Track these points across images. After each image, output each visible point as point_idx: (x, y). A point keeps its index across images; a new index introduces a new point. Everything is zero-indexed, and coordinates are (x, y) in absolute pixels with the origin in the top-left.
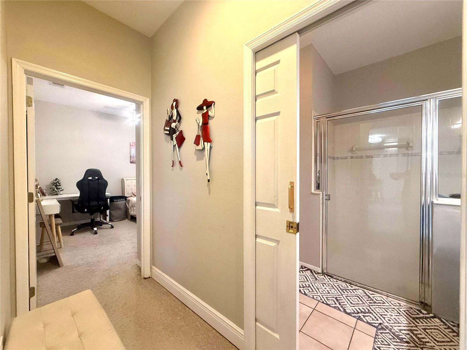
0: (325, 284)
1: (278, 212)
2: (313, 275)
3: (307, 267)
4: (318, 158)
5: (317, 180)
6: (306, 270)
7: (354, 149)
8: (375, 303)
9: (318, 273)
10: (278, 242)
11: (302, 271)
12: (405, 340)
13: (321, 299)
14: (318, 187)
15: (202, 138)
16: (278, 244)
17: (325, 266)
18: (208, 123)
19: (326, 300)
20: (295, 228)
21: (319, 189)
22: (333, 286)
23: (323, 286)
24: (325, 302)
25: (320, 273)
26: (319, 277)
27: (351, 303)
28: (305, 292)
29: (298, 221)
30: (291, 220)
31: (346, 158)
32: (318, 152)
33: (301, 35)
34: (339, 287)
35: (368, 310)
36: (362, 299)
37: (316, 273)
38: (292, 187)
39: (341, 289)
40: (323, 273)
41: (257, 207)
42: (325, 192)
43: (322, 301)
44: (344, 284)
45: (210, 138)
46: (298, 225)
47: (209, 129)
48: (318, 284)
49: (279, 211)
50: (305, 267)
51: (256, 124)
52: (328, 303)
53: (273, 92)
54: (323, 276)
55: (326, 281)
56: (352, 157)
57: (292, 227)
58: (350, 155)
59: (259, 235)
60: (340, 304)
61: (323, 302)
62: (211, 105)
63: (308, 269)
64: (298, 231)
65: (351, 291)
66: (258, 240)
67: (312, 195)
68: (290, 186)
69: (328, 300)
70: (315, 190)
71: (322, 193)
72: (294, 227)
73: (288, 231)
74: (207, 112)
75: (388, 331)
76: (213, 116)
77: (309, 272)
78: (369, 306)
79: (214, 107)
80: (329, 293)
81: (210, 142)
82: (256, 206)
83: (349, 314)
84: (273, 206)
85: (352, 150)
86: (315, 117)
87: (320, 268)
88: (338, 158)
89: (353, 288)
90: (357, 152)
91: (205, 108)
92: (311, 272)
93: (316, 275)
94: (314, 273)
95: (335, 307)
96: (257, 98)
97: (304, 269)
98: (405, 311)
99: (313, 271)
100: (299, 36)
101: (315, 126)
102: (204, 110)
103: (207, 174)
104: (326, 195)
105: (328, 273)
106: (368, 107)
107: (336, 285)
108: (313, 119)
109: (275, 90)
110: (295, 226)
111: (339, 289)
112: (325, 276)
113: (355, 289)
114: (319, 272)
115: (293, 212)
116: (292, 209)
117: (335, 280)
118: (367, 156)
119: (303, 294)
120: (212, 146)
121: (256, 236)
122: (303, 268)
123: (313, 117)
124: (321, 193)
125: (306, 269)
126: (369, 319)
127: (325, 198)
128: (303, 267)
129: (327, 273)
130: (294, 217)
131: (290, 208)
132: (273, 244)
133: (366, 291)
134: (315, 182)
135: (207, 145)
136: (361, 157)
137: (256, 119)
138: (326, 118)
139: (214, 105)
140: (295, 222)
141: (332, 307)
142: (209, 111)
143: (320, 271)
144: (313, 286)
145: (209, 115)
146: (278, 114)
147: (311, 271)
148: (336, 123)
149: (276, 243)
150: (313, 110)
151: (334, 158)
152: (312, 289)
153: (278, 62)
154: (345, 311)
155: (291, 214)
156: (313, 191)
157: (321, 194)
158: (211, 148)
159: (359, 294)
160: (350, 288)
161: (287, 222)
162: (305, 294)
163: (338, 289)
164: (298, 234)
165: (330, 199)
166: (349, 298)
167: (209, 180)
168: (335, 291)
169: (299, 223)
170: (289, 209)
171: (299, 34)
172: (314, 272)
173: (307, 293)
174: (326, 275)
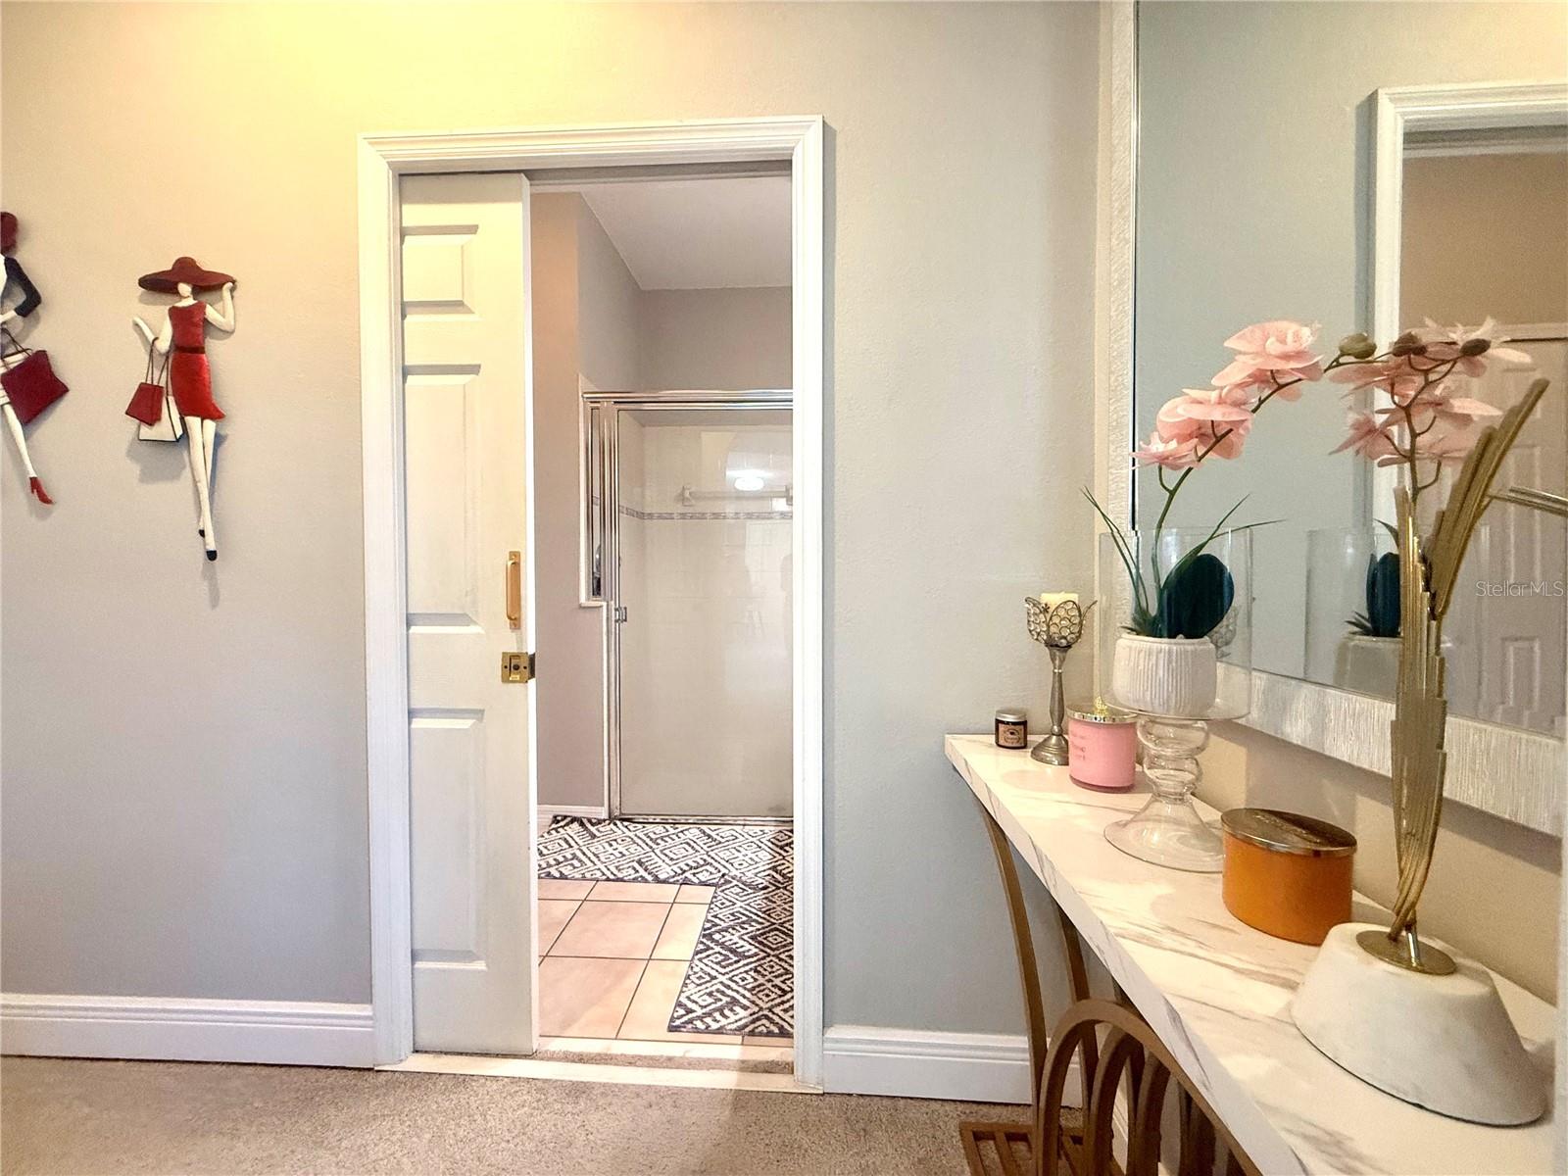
0: (615, 840)
1: (479, 634)
2: (586, 829)
3: (568, 814)
4: (596, 509)
5: (595, 570)
6: (567, 824)
7: (687, 494)
8: (720, 843)
9: (599, 822)
10: (478, 714)
11: (556, 830)
12: (760, 886)
13: (604, 874)
14: (597, 589)
15: (171, 399)
16: (481, 720)
17: (616, 802)
18: (203, 348)
19: (616, 872)
20: (525, 668)
21: (599, 594)
22: (635, 839)
23: (611, 845)
24: (612, 877)
25: (604, 820)
26: (601, 829)
27: (672, 859)
28: (561, 872)
29: (531, 650)
30: (514, 650)
31: (670, 516)
32: (596, 493)
33: (533, 182)
34: (648, 837)
35: (705, 860)
36: (695, 845)
37: (593, 825)
38: (516, 565)
39: (651, 839)
40: (611, 819)
41: (413, 629)
42: (613, 602)
43: (604, 877)
44: (659, 829)
45: (213, 405)
46: (532, 659)
47: (209, 370)
48: (597, 846)
49: (483, 632)
50: (565, 817)
51: (406, 385)
52: (620, 875)
53: (456, 306)
54: (612, 825)
55: (620, 832)
56: (683, 516)
57: (517, 668)
58: (679, 508)
59: (417, 709)
60: (646, 870)
61: (608, 879)
62: (220, 287)
63: (574, 820)
64: (532, 674)
65: (674, 837)
66: (418, 723)
67: (581, 611)
68: (510, 563)
69: (619, 870)
70: (588, 599)
71: (608, 605)
72: (518, 666)
73: (505, 680)
74: (200, 308)
75: (735, 882)
76: (228, 329)
77: (575, 825)
78: (707, 852)
79: (232, 297)
80: (624, 855)
81: (212, 418)
82: (408, 626)
83: (665, 882)
84: (461, 619)
85: (682, 498)
86: (586, 396)
87: (603, 805)
88: (651, 516)
89: (679, 830)
90: (693, 502)
91: (185, 289)
92: (582, 824)
93: (593, 829)
94: (589, 826)
95: (635, 880)
96: (408, 310)
97: (562, 824)
98: (769, 841)
99: (585, 821)
100: (528, 182)
101: (585, 422)
102: (182, 297)
103: (202, 533)
104: (616, 610)
105: (625, 814)
106: (724, 395)
107: (641, 835)
108: (581, 399)
109: (466, 303)
110: (524, 662)
111: (648, 841)
112: (615, 824)
113: (682, 832)
114: (599, 817)
115: (519, 628)
116: (515, 622)
117: (640, 826)
118: (714, 514)
119: (555, 878)
120: (222, 433)
121: (411, 714)
122: (558, 822)
123: (580, 394)
124: (604, 604)
125: (569, 819)
126: (704, 876)
127: (613, 619)
128: (559, 818)
129: (621, 814)
130: (521, 641)
131: (510, 618)
132: (465, 724)
133: (704, 827)
134: (589, 575)
135: (202, 431)
136: (702, 516)
137: (406, 372)
138: (615, 402)
139: (232, 290)
140: (524, 651)
141: (629, 881)
142: (208, 306)
143: (604, 815)
144: (584, 854)
145: (205, 320)
146: (474, 369)
147: (582, 822)
148: (646, 420)
149: (473, 718)
150: (580, 376)
151: (641, 516)
152: (580, 861)
153: (472, 229)
154: (657, 880)
155: (513, 636)
156: (583, 599)
157: (605, 608)
158: (219, 440)
159: (690, 836)
160: (672, 831)
161: (503, 657)
162: (563, 877)
163: (644, 841)
164: (532, 682)
165: (626, 620)
166: (666, 852)
167: (215, 552)
168: (638, 848)
169: (534, 655)
170: (508, 621)
171: (530, 180)
172: (590, 821)
173: (566, 874)
174: (620, 820)
